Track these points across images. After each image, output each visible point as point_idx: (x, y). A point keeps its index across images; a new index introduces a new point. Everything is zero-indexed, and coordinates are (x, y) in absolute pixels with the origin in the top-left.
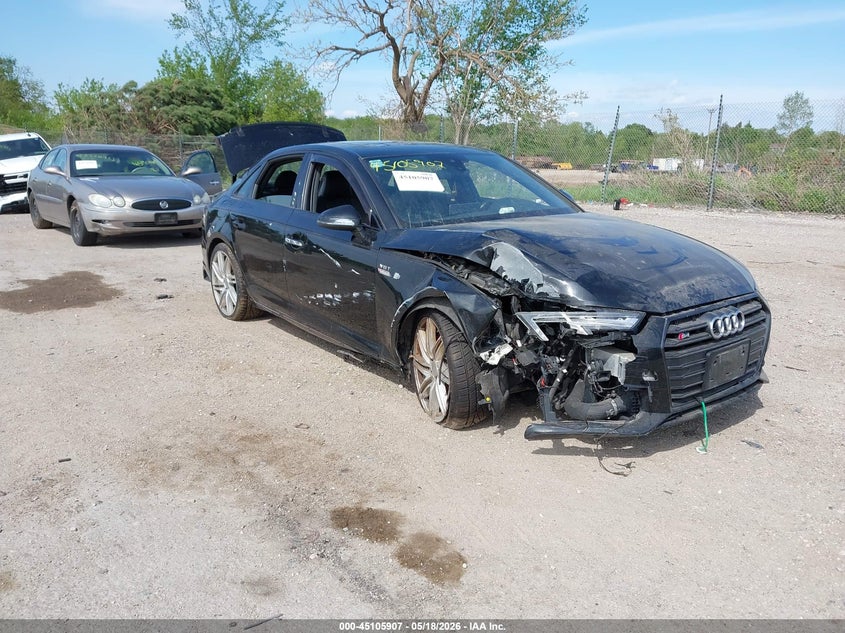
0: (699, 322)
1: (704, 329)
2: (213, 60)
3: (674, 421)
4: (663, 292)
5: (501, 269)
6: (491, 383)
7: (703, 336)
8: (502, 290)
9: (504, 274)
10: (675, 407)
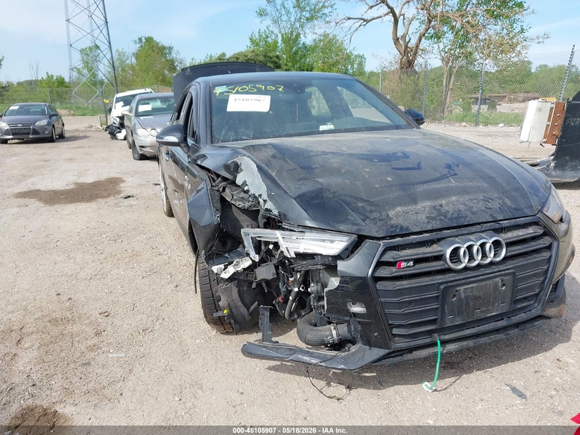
0: (433, 249)
1: (439, 257)
2: (283, 37)
3: (399, 358)
4: (391, 213)
5: (245, 184)
6: (230, 296)
7: (436, 265)
8: (247, 205)
9: (246, 188)
10: (401, 344)
